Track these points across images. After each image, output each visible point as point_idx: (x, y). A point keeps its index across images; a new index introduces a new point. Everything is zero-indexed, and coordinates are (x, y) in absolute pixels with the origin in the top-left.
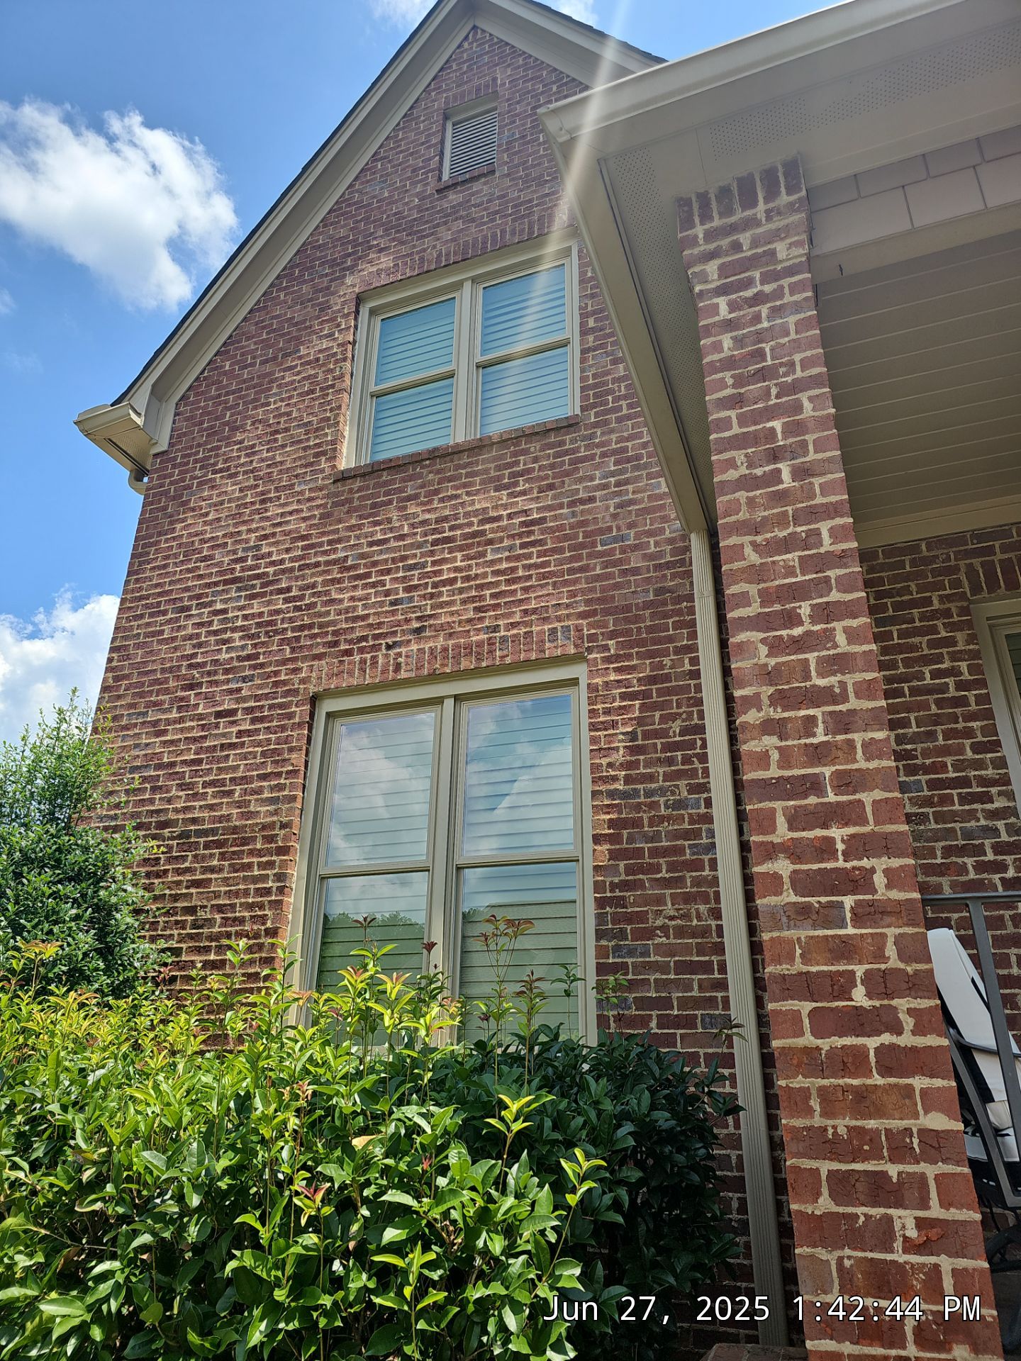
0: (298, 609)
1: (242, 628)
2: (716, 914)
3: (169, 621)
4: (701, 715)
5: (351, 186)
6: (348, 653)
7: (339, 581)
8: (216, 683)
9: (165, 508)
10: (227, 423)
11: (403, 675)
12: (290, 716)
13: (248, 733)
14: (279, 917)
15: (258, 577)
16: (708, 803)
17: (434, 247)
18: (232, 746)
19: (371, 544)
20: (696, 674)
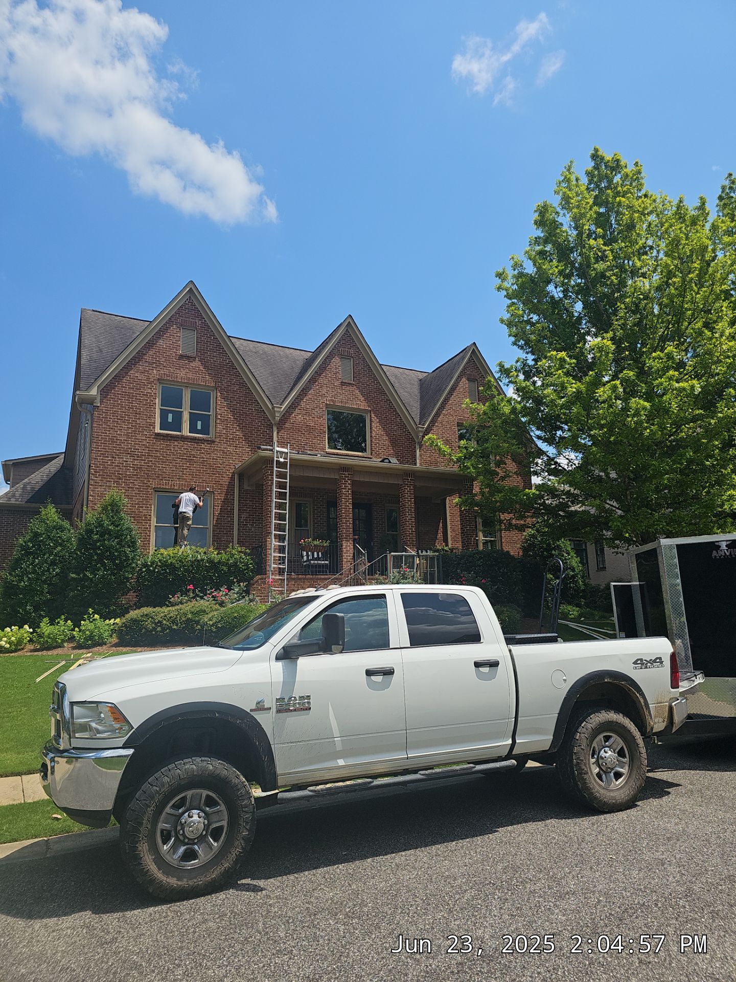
0: (148, 466)
1: (133, 467)
2: (233, 539)
3: (109, 460)
4: (234, 507)
5: (153, 336)
6: (161, 480)
7: (159, 462)
8: (127, 480)
9: (102, 425)
10: (119, 404)
11: (175, 488)
12: (149, 492)
13: (138, 494)
14: (150, 533)
15: (136, 454)
16: (233, 522)
17: (180, 374)
18: (133, 496)
19: (166, 455)
20: (234, 500)
